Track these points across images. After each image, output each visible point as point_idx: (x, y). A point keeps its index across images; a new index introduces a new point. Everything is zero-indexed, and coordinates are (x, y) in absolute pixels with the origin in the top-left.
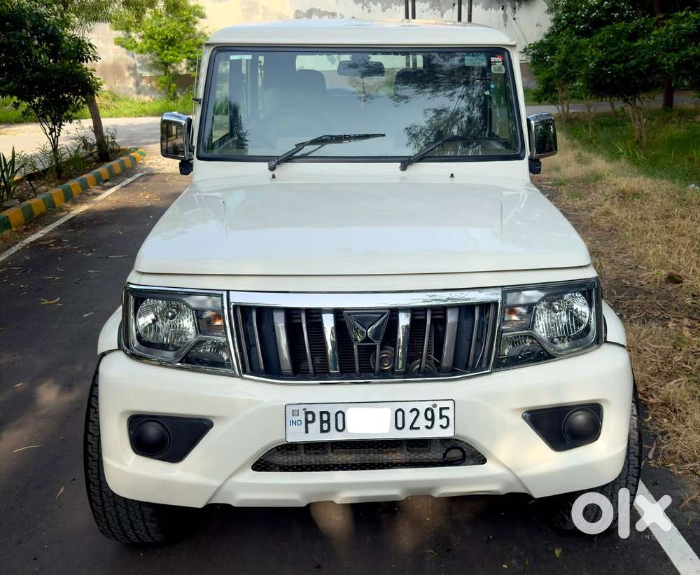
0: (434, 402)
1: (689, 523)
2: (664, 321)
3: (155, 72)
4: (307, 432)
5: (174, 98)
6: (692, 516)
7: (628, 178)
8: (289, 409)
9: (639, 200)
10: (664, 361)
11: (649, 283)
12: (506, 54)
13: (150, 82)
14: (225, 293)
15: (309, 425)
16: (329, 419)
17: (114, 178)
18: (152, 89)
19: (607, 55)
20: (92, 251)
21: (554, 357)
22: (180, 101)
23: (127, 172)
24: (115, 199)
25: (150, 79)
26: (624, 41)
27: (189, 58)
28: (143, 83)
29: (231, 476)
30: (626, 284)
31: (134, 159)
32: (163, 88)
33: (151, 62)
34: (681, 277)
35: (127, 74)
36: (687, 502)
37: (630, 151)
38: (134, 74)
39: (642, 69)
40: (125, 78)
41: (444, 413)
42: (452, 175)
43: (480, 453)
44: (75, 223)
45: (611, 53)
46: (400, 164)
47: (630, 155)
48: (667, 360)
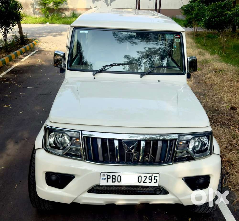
0: (152, 174)
1: (235, 211)
2: (229, 126)
3: (41, 7)
4: (107, 182)
5: (47, 17)
6: (236, 207)
7: (218, 63)
8: (102, 174)
9: (222, 73)
10: (228, 143)
11: (224, 109)
12: (181, 35)
13: (39, 10)
14: (80, 132)
15: (108, 180)
16: (115, 178)
17: (27, 52)
18: (40, 13)
19: (213, 14)
20: (21, 85)
21: (195, 159)
22: (50, 18)
23: (31, 49)
24: (28, 61)
25: (39, 9)
26: (220, 9)
27: (54, 2)
28: (36, 10)
29: (80, 195)
30: (216, 109)
31: (34, 44)
32: (44, 13)
33: (39, 3)
34: (236, 108)
35: (30, 7)
36: (235, 202)
37: (219, 51)
38: (33, 7)
39: (226, 20)
40: (29, 8)
41: (155, 178)
42: (159, 81)
43: (167, 191)
44: (14, 71)
45: (215, 14)
46: (140, 75)
47: (219, 53)
48: (230, 143)
